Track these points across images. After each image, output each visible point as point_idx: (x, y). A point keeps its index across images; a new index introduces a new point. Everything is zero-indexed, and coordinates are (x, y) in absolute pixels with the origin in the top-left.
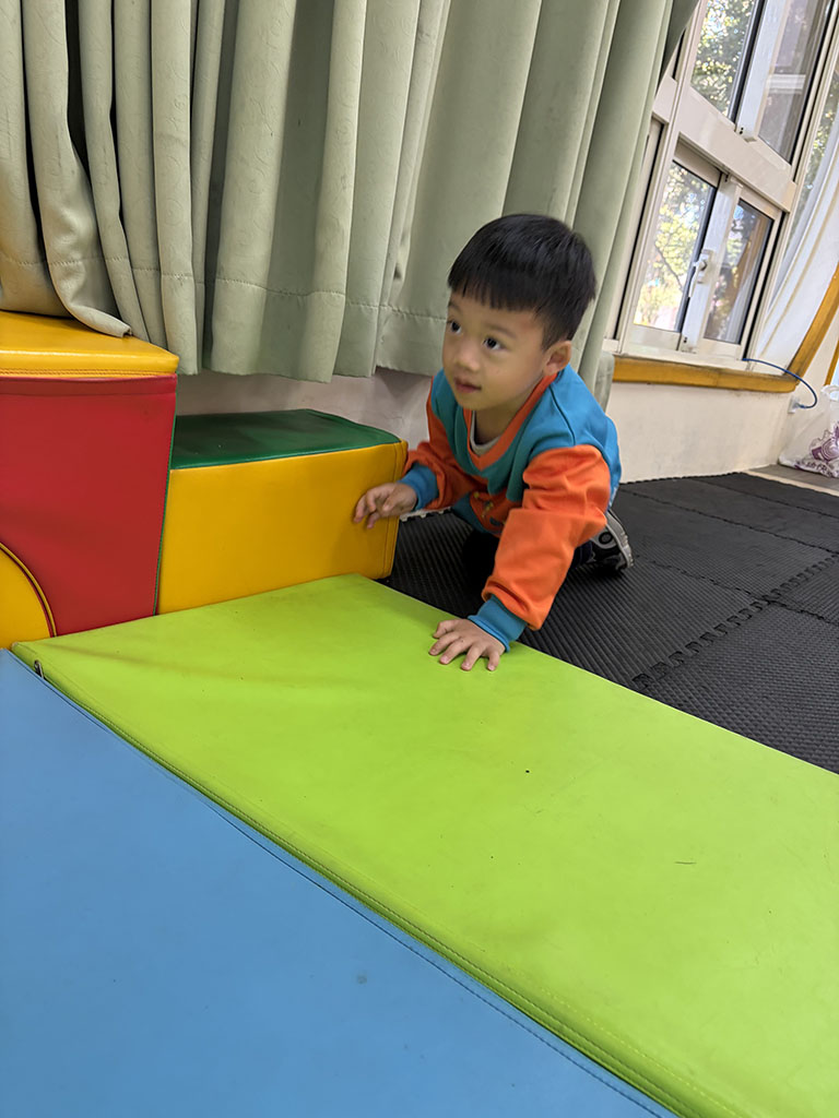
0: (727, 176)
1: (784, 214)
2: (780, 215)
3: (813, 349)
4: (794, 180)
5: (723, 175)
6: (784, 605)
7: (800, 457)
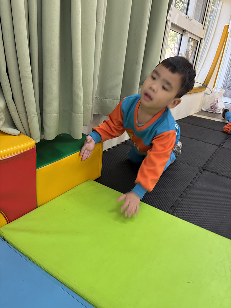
0: (185, 31)
1: (201, 39)
2: (200, 39)
3: (210, 78)
4: (203, 29)
5: (184, 31)
6: (207, 171)
7: (207, 108)
